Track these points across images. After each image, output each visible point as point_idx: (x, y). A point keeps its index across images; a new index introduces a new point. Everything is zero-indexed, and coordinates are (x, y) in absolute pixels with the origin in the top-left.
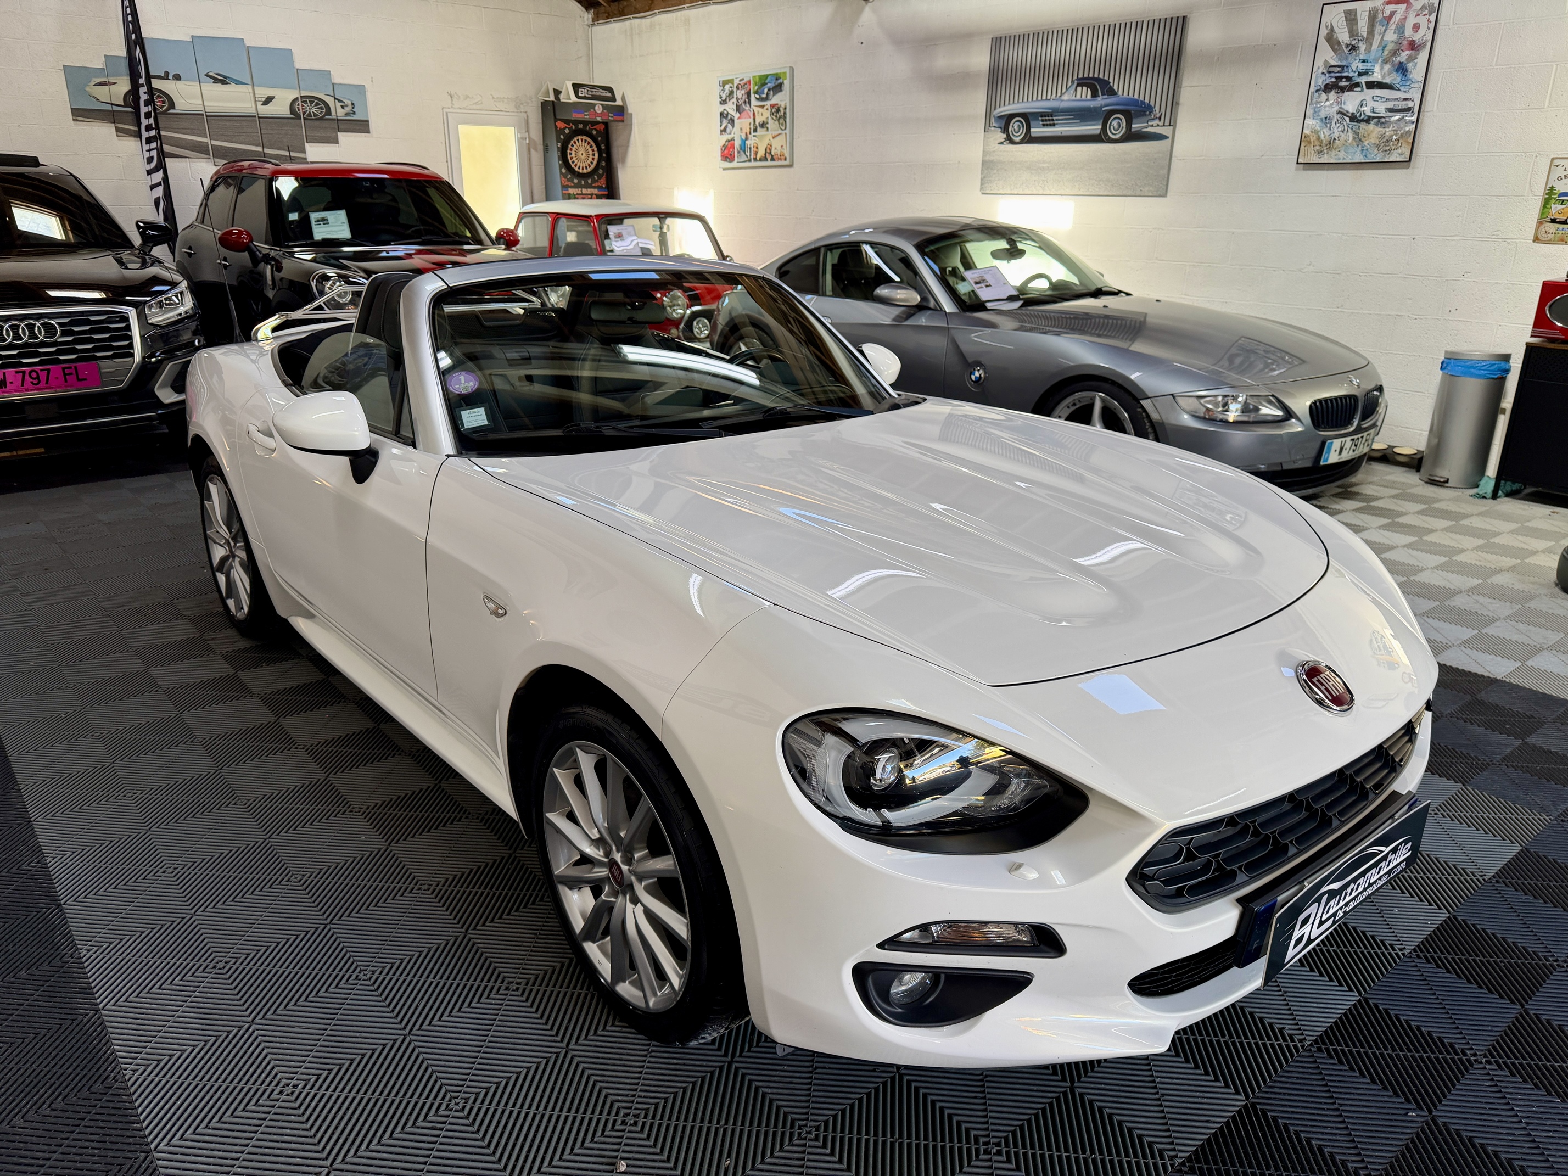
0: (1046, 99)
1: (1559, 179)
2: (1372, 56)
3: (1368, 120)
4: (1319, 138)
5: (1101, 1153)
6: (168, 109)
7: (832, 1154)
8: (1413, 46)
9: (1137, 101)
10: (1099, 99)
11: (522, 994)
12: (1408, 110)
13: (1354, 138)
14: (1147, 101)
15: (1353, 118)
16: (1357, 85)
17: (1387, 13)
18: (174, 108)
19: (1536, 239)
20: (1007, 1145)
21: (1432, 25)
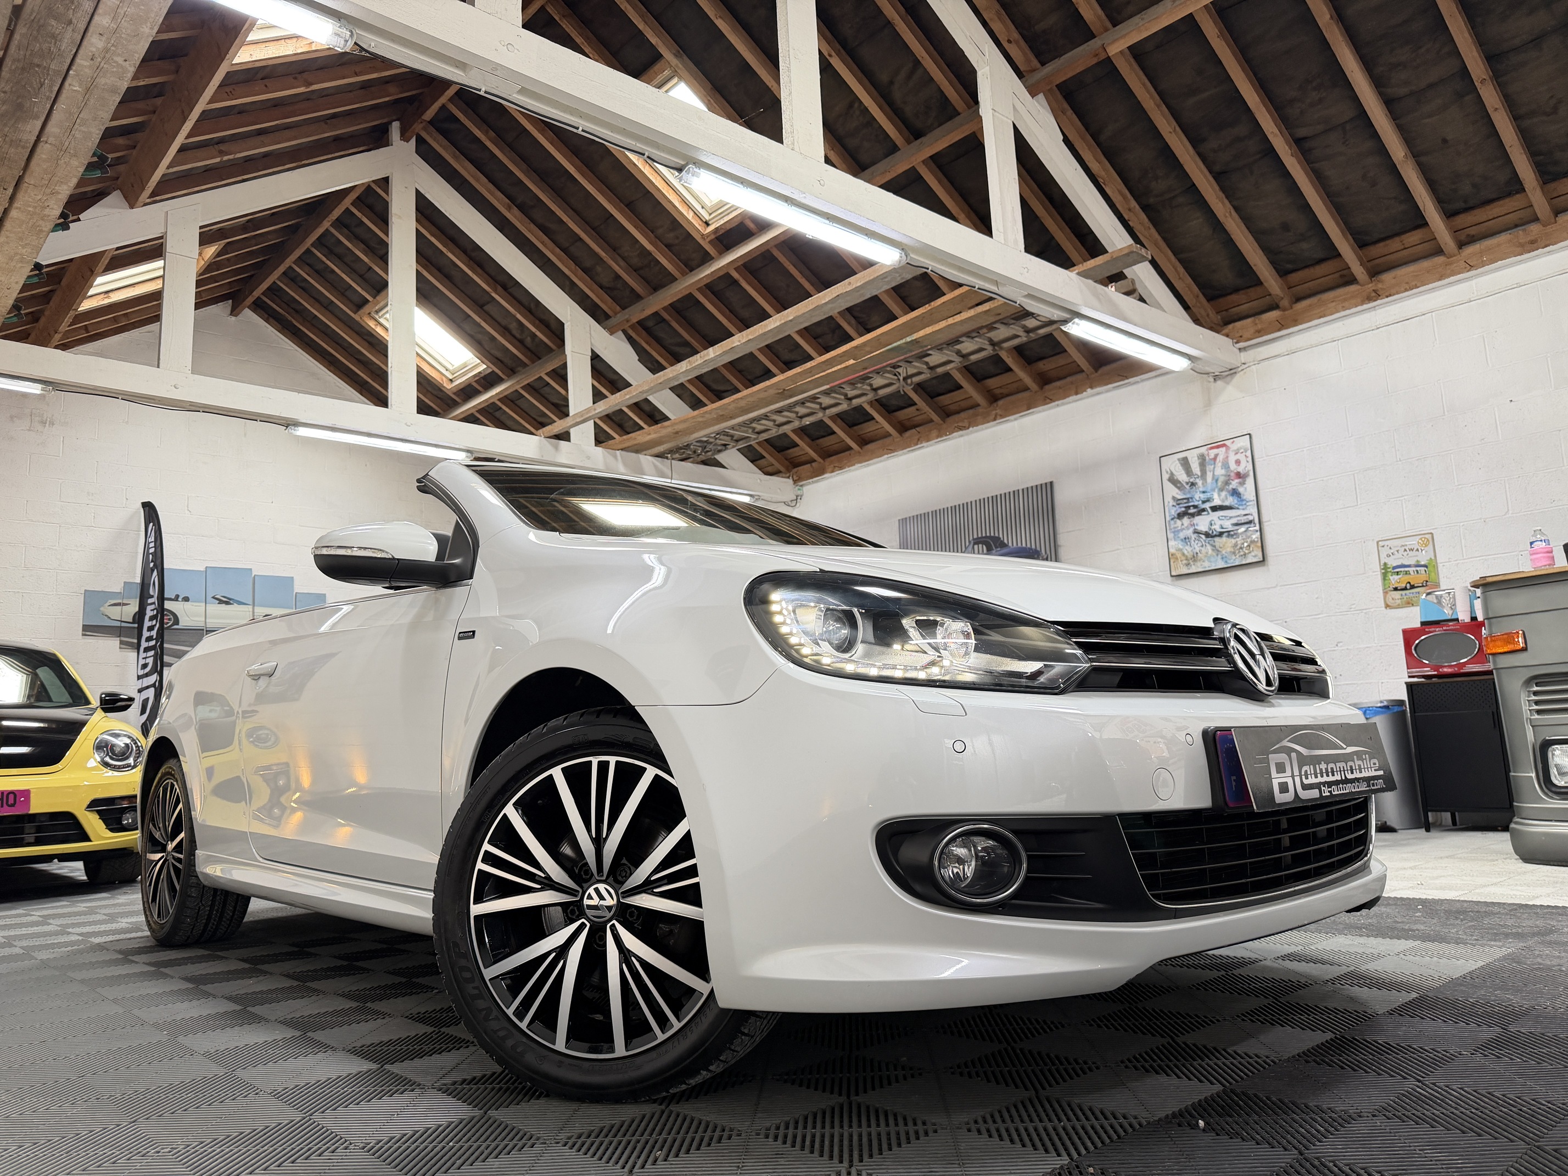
1: (1388, 556)
2: (1209, 487)
3: (1221, 534)
4: (1183, 554)
6: (172, 625)
8: (1239, 475)
9: (1025, 548)
12: (1250, 522)
13: (1213, 550)
14: (1033, 547)
15: (1207, 535)
16: (1204, 510)
17: (1212, 456)
18: (178, 624)
19: (1387, 606)
21: (1250, 459)
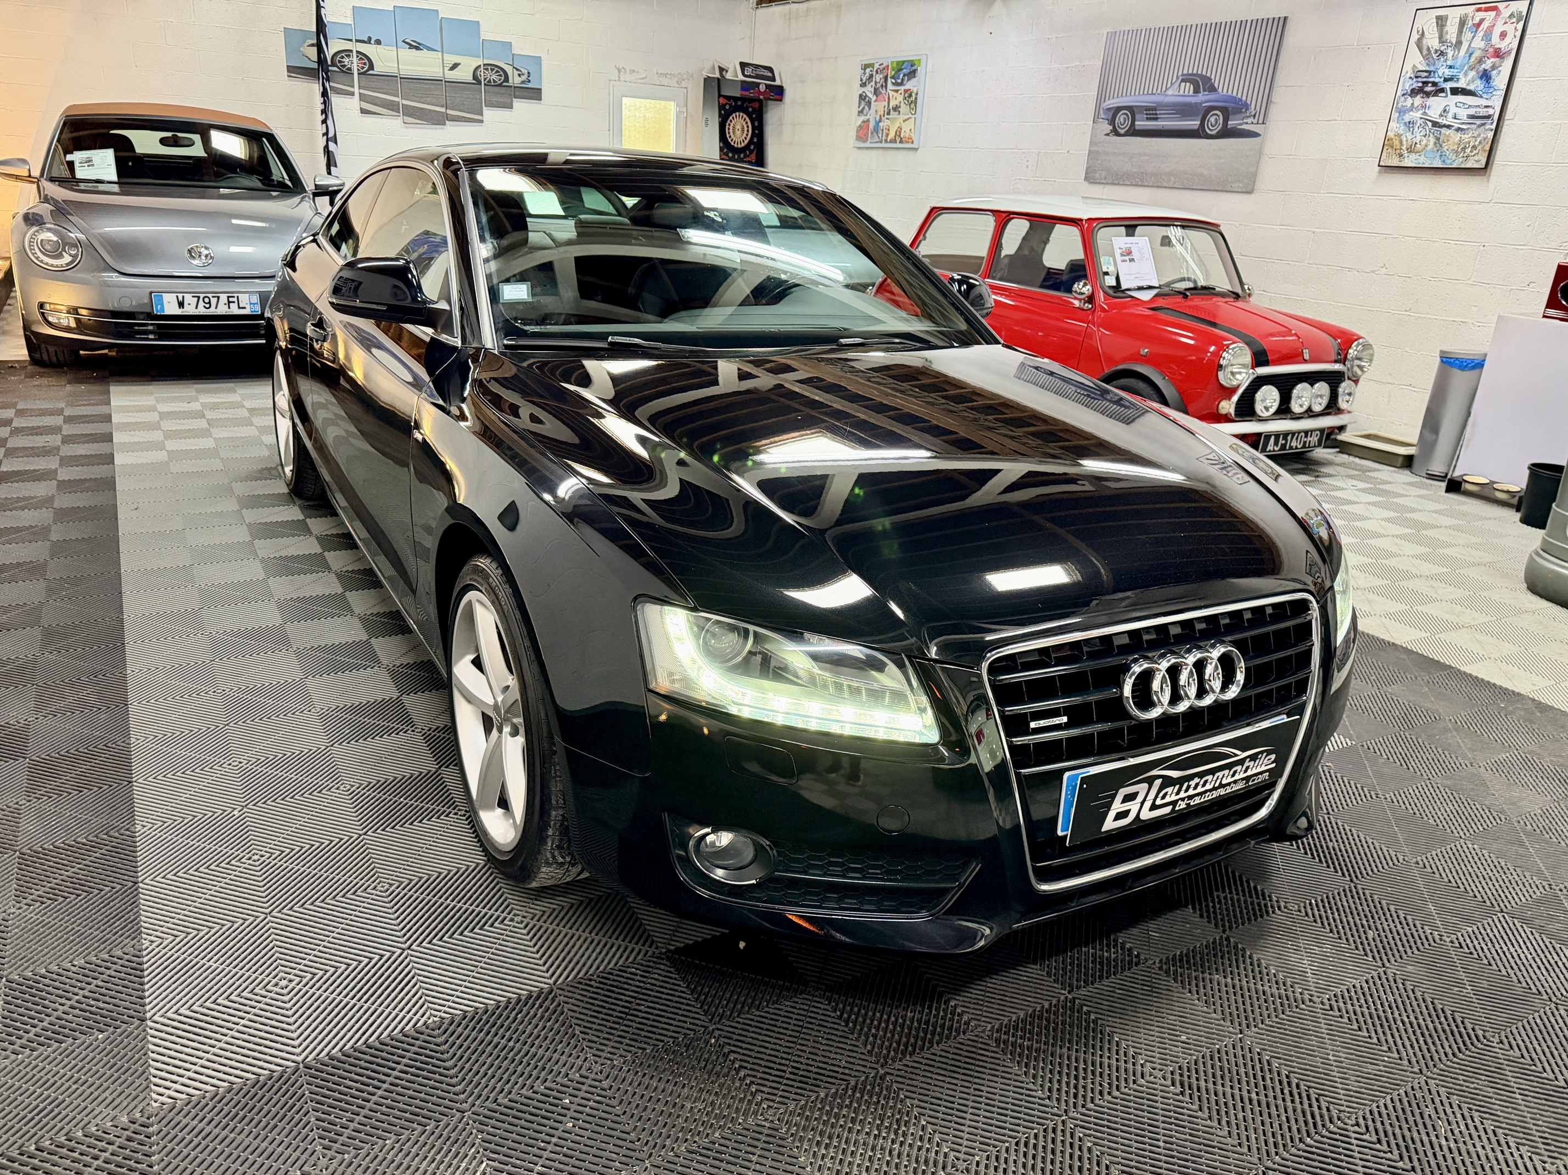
0: (1152, 93)
2: (1459, 62)
4: (1401, 142)
6: (368, 70)
8: (1498, 54)
9: (1235, 98)
10: (1200, 95)
12: (1488, 117)
13: (1435, 144)
14: (1244, 98)
15: (1435, 124)
16: (1442, 90)
17: (1477, 21)
18: (374, 70)
21: (1519, 34)
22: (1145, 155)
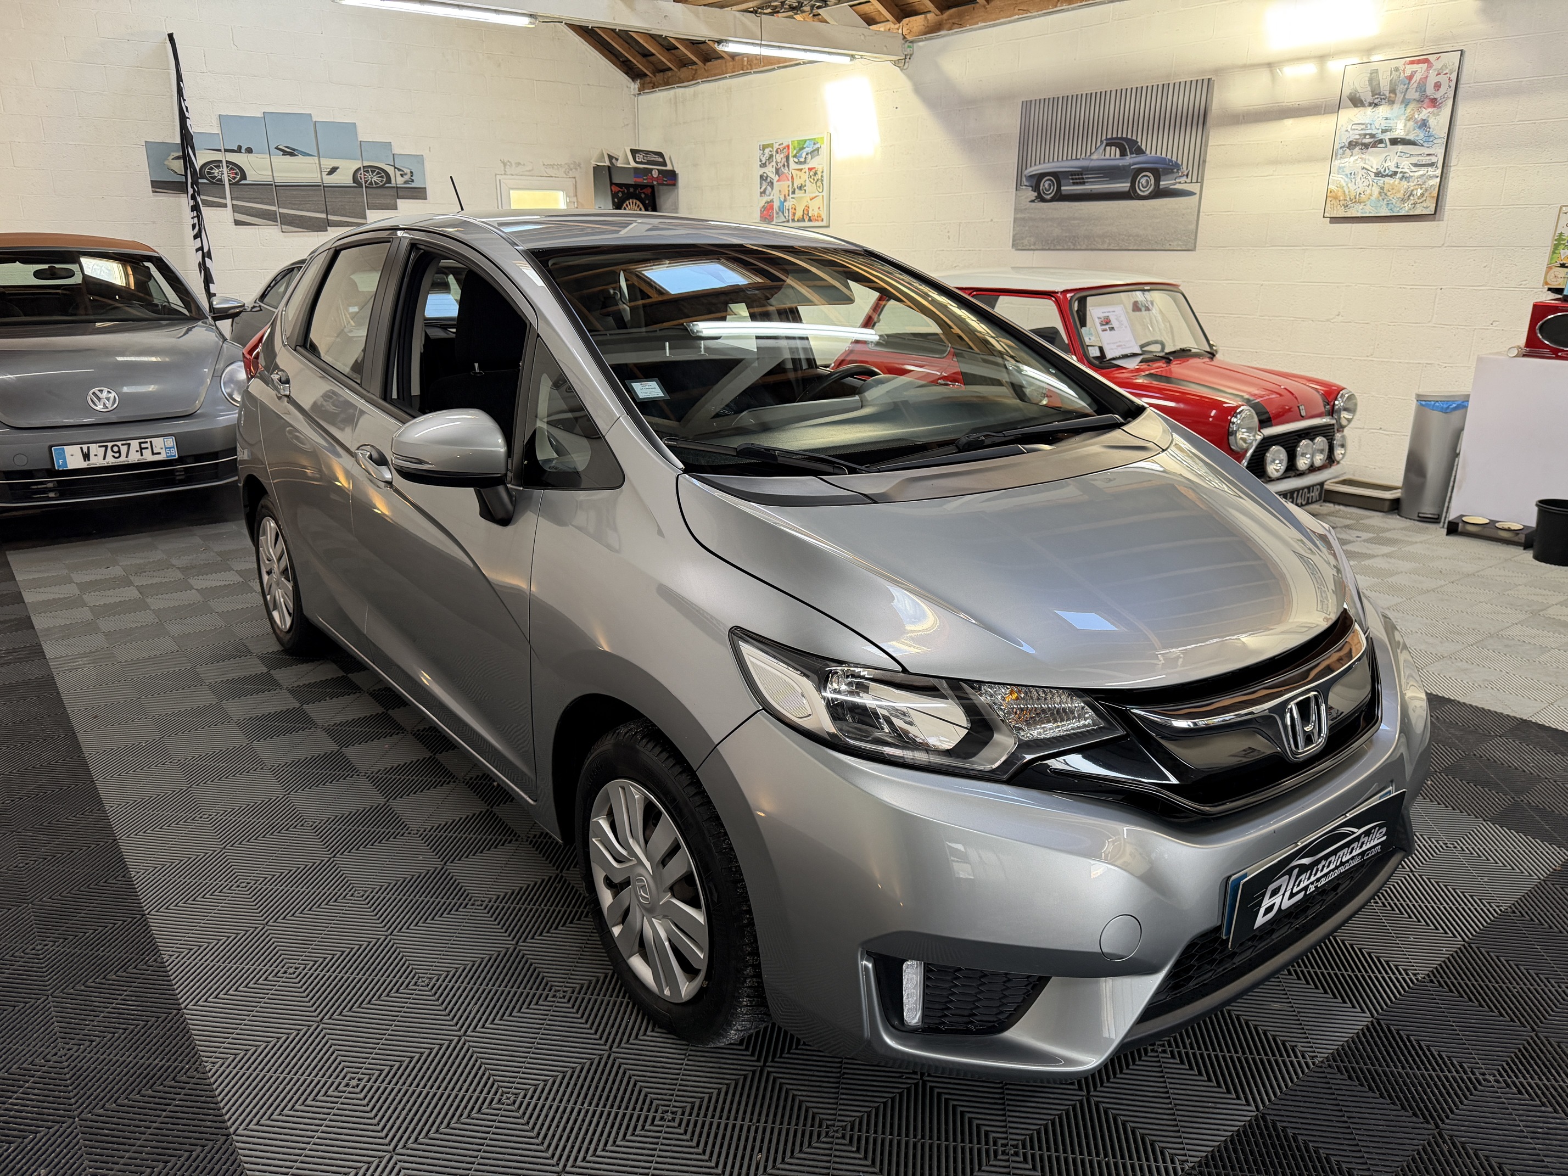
0: (1076, 159)
3: (1393, 175)
4: (1344, 193)
5: (1114, 1157)
6: (240, 180)
7: (858, 1151)
8: (1434, 103)
9: (1165, 159)
10: (1128, 158)
11: (569, 1001)
12: (1432, 165)
13: (1380, 193)
14: (1174, 159)
15: (1378, 174)
16: (1381, 141)
17: (1408, 73)
18: (247, 179)
20: (1024, 1147)
21: (1453, 84)
22: (1074, 219)
